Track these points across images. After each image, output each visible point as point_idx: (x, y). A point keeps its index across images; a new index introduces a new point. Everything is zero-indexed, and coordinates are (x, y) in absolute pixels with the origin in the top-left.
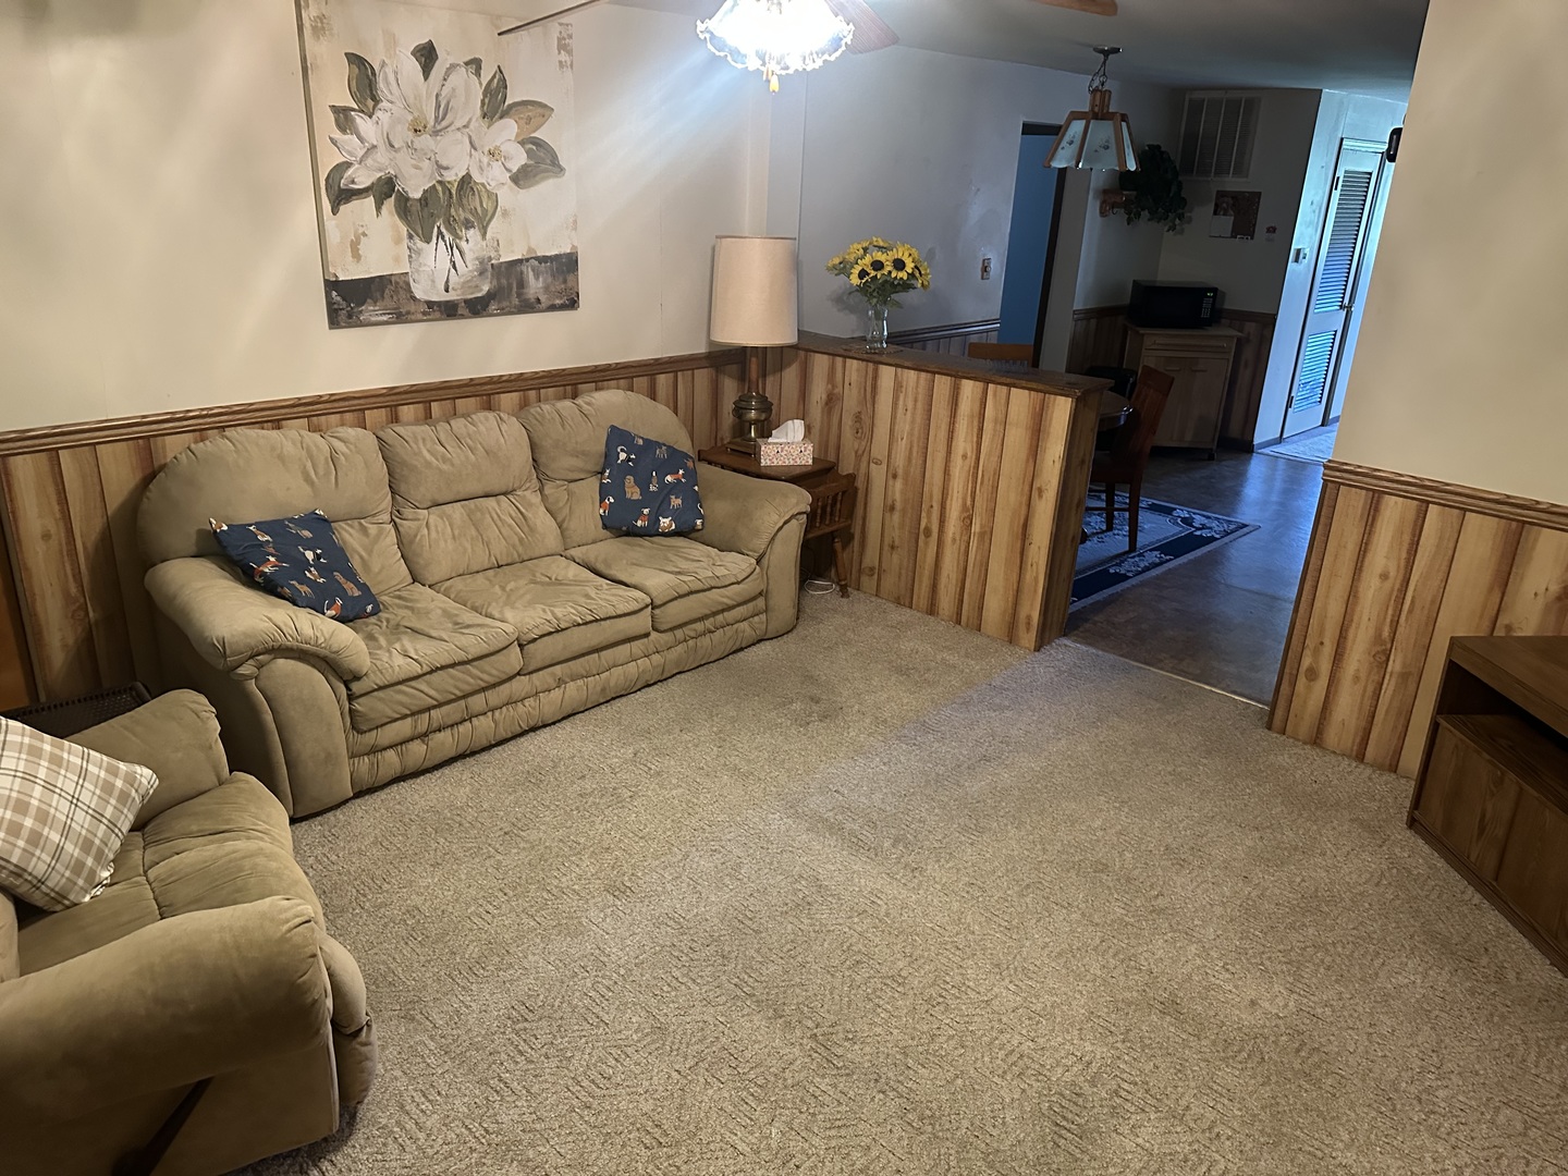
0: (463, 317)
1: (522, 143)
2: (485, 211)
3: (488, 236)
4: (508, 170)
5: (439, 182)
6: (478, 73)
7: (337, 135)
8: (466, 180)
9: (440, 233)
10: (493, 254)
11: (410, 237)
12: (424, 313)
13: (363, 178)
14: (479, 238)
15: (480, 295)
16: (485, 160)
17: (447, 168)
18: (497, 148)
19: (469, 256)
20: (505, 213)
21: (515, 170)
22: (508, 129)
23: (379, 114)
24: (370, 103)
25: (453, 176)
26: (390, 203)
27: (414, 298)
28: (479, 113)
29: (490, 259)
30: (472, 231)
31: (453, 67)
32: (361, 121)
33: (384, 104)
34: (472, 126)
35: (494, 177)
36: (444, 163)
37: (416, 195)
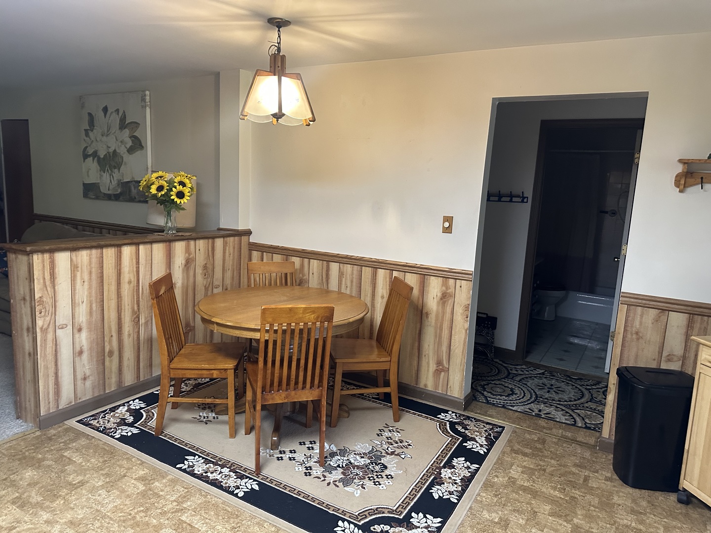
0: (113, 200)
1: (130, 137)
2: (119, 162)
3: (121, 171)
4: (126, 148)
5: (108, 152)
6: (118, 114)
7: (85, 138)
8: (115, 151)
9: (107, 170)
10: (121, 178)
11: (100, 171)
12: (103, 197)
13: (90, 151)
14: (118, 172)
15: (117, 193)
16: (120, 144)
17: (109, 147)
18: (123, 140)
19: (115, 179)
20: (125, 164)
21: (128, 147)
22: (127, 132)
23: (94, 131)
24: (92, 127)
25: (111, 150)
26: (96, 159)
27: (101, 191)
28: (118, 128)
29: (121, 180)
30: (116, 170)
31: (112, 112)
32: (91, 134)
33: (95, 127)
34: (117, 132)
35: (122, 150)
36: (109, 146)
37: (102, 157)
